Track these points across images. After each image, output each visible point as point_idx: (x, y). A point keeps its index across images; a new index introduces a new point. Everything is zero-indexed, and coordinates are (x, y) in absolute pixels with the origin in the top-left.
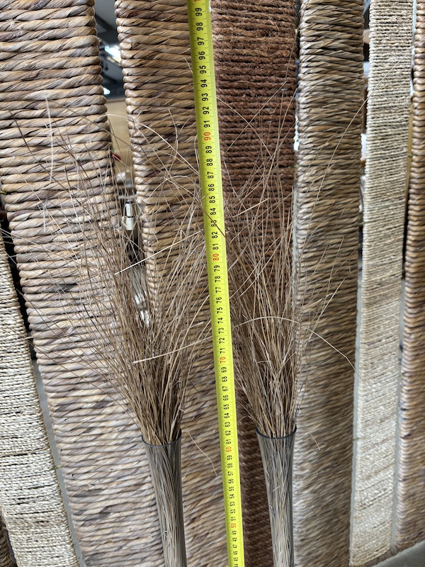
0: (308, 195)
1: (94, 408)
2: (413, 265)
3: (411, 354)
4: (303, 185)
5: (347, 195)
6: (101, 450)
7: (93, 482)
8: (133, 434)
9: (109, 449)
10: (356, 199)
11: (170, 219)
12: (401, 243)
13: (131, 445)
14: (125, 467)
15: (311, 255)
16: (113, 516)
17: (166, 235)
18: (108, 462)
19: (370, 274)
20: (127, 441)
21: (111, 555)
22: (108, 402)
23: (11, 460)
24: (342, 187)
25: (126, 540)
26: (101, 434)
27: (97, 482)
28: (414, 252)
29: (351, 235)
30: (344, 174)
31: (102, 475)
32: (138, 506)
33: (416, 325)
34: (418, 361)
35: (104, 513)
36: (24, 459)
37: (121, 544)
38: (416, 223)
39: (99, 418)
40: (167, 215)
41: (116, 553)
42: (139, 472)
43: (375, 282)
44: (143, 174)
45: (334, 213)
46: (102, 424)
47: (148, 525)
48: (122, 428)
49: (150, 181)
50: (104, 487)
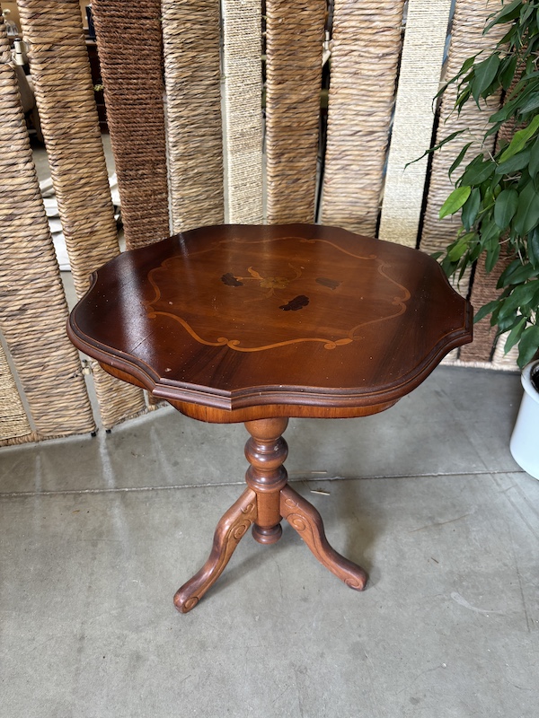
0: (172, 46)
2: (271, 121)
3: (272, 200)
4: (168, 37)
5: (206, 50)
6: (15, 256)
7: (10, 283)
8: (40, 243)
9: (21, 256)
10: (216, 54)
11: (53, 57)
12: (259, 99)
13: (39, 253)
14: (36, 271)
15: (179, 101)
16: (29, 312)
17: (50, 71)
18: (22, 267)
19: (233, 124)
20: (35, 249)
21: (32, 345)
22: (16, 215)
24: (202, 42)
25: (42, 332)
26: (13, 243)
27: (14, 283)
28: (271, 108)
29: (213, 87)
30: (203, 29)
31: (17, 278)
32: (49, 304)
33: (276, 174)
34: (278, 206)
35: (22, 310)
37: (39, 335)
38: (272, 82)
39: (9, 229)
40: (51, 54)
41: (35, 344)
42: (47, 275)
43: (237, 132)
44: (27, 16)
45: (195, 65)
46: (13, 235)
47: (59, 320)
48: (30, 238)
49: (33, 22)
50: (20, 288)
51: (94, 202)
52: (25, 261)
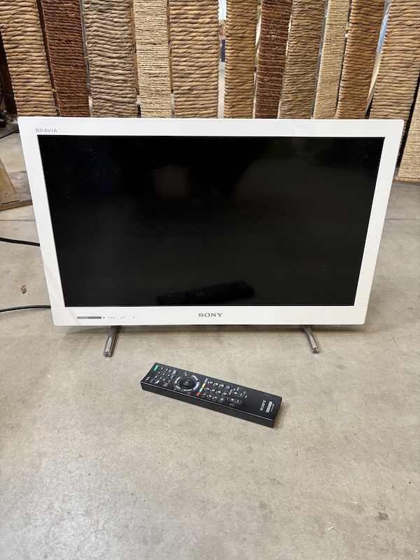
1: (193, 19)
7: (188, 68)
8: (212, 38)
9: (198, 47)
13: (210, 46)
14: (204, 60)
16: (195, 92)
18: (197, 55)
20: (208, 43)
22: (201, 15)
23: (149, 47)
25: (199, 110)
26: (195, 36)
27: (190, 68)
31: (192, 63)
32: (208, 88)
33: (355, 22)
35: (190, 90)
36: (155, 47)
37: (197, 112)
39: (195, 25)
42: (211, 64)
46: (197, 30)
47: (212, 102)
48: (206, 34)
50: (193, 72)
51: (248, 14)
52: (200, 51)
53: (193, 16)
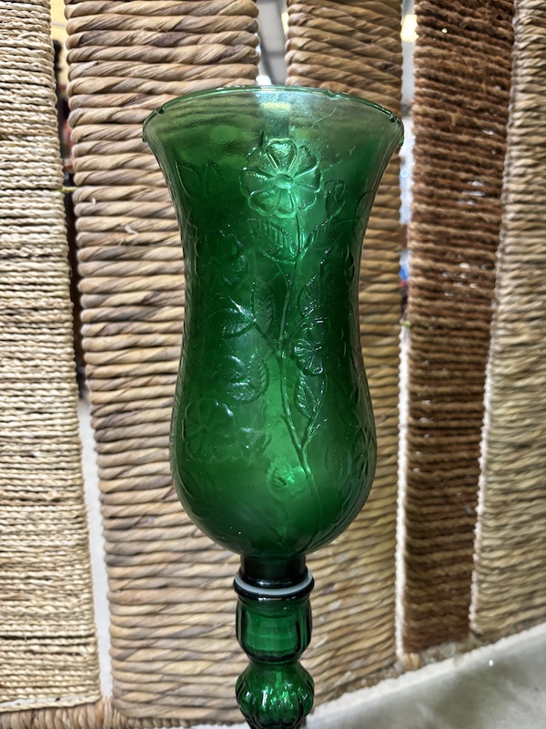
53: (156, 36)
